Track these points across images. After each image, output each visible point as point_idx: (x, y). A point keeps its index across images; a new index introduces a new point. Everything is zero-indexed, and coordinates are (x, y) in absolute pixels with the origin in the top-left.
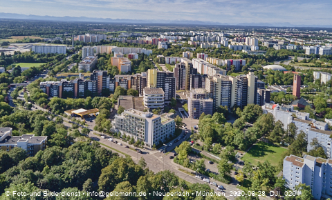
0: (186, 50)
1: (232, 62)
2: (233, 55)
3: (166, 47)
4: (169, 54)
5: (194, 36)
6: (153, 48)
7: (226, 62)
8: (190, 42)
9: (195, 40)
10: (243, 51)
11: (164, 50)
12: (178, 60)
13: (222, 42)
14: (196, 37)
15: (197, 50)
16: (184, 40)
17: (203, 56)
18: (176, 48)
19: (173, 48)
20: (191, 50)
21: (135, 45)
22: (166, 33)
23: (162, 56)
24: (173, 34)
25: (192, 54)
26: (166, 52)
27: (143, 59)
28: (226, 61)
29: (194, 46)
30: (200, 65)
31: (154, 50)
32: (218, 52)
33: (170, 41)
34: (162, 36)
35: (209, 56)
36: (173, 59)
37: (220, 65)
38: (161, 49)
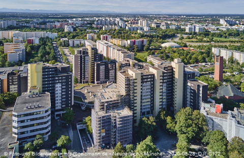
0: (91, 32)
1: (134, 42)
2: (132, 35)
3: (72, 30)
4: (74, 37)
5: (97, 21)
6: (59, 32)
7: (129, 43)
8: (93, 25)
9: (98, 24)
10: (139, 31)
11: (69, 33)
12: (82, 42)
13: (120, 24)
14: (99, 21)
15: (100, 32)
16: (89, 24)
17: (107, 37)
18: (81, 31)
19: (78, 30)
20: (95, 33)
21: (43, 29)
22: (74, 19)
23: (66, 39)
24: (80, 19)
25: (96, 35)
26: (71, 34)
27: (45, 44)
28: (129, 41)
29: (97, 28)
30: (105, 47)
31: (60, 33)
32: (118, 32)
33: (77, 25)
34: (70, 22)
35: (112, 37)
36: (77, 42)
37: (123, 45)
38: (67, 32)
